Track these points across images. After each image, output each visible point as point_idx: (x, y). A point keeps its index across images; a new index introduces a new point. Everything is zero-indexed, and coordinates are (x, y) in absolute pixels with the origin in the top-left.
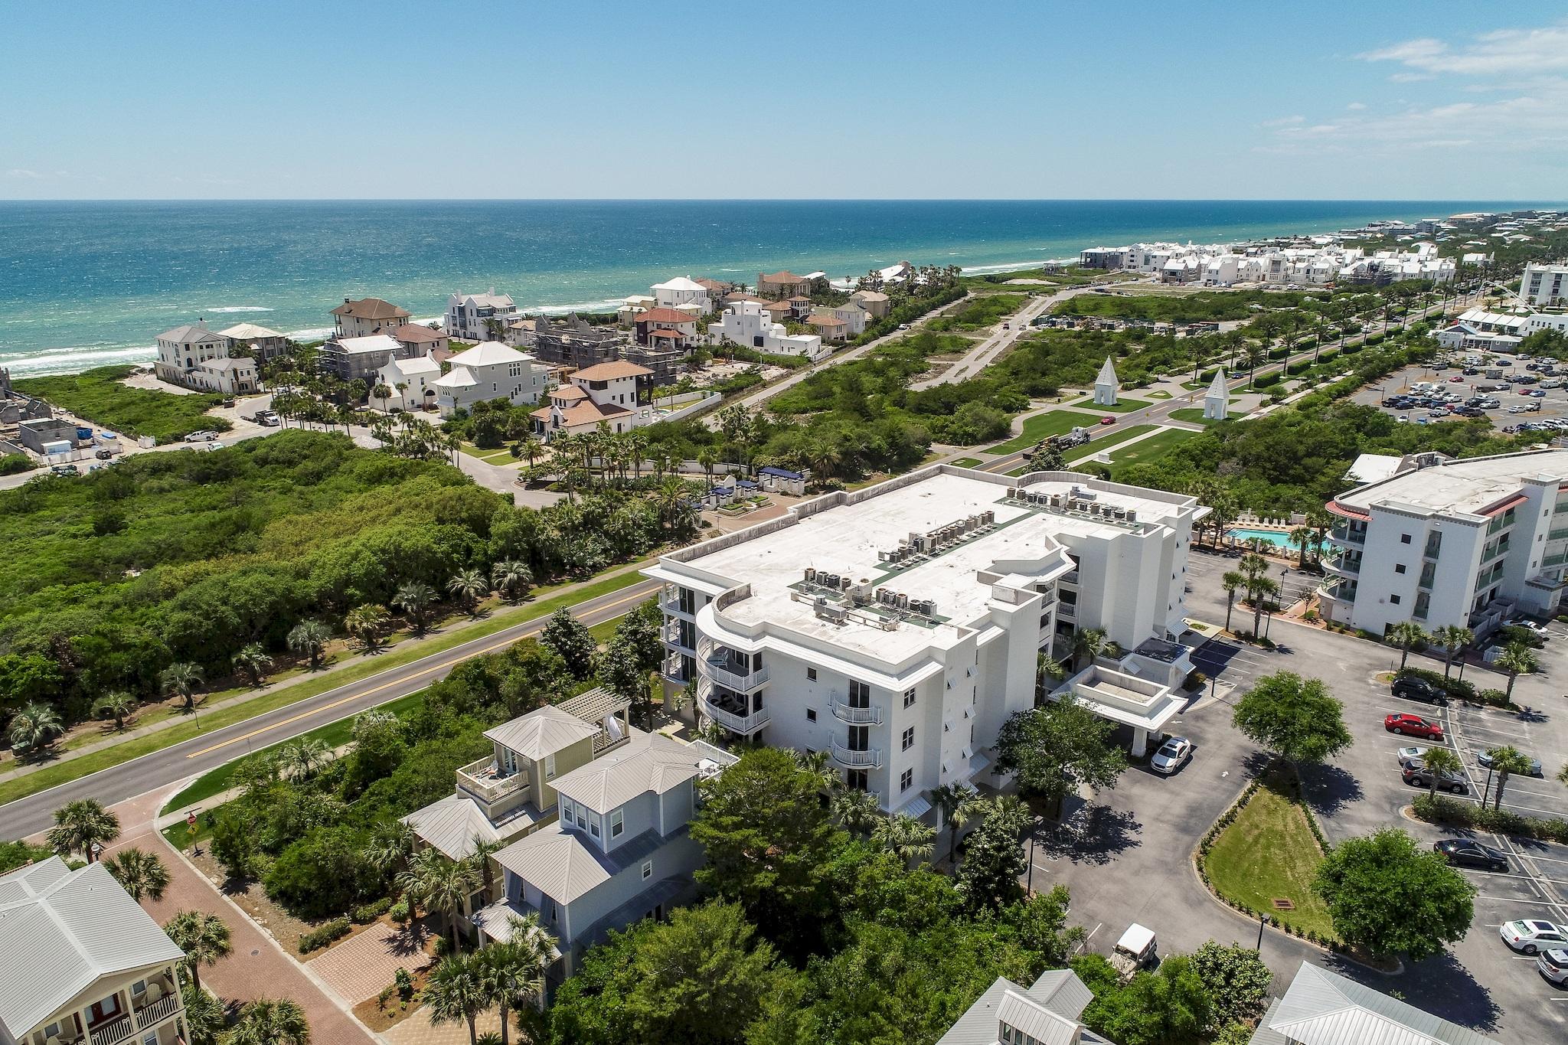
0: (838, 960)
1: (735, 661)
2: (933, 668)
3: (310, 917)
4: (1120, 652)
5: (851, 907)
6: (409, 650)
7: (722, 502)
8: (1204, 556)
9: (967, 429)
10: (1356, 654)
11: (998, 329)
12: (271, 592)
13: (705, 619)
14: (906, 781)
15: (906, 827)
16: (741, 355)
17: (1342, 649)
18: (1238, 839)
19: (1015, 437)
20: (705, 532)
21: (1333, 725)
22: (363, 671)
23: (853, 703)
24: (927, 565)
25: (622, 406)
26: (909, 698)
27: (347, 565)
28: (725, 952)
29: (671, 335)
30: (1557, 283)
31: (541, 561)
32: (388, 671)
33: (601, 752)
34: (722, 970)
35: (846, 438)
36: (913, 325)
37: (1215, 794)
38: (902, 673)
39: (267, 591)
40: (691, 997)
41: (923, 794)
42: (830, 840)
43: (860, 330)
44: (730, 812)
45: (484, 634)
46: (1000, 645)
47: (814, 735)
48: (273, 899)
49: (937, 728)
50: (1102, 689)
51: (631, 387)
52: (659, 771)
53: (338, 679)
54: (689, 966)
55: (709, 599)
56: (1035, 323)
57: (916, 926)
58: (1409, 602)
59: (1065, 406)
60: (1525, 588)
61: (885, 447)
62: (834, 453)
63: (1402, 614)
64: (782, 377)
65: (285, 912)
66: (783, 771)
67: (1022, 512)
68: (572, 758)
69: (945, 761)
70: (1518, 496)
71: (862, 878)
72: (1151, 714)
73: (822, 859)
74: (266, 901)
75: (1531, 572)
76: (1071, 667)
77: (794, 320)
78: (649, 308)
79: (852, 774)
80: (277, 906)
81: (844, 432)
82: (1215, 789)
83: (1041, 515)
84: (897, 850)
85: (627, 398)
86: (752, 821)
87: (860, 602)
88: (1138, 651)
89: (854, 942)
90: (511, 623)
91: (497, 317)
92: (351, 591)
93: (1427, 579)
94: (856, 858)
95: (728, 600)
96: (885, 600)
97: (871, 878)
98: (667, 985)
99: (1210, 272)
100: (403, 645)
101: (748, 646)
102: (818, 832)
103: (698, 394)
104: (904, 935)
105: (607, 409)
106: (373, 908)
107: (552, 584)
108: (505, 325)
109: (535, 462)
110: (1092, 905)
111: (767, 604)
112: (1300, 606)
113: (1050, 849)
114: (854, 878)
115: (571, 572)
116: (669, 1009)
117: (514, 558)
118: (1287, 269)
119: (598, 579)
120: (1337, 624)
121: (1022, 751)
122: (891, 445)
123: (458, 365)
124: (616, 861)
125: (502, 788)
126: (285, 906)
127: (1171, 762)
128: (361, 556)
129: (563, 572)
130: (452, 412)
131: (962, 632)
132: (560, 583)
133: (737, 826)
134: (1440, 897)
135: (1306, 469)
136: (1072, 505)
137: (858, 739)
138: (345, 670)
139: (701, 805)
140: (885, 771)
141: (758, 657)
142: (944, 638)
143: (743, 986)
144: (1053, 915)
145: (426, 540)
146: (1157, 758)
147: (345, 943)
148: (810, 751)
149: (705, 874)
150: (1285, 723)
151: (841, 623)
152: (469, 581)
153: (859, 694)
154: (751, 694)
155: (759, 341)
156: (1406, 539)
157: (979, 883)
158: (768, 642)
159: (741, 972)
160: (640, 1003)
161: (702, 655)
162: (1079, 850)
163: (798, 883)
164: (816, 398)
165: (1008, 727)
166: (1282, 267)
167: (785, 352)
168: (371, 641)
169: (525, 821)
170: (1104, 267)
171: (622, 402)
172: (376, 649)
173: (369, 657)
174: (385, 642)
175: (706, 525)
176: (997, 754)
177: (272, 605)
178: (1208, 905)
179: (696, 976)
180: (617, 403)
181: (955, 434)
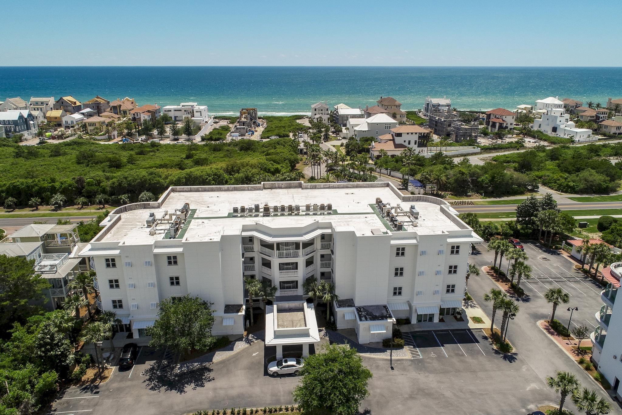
29: (498, 121)
51: (416, 138)
85: (412, 143)
123: (366, 122)
155: (555, 130)
171: (409, 144)
180: (406, 144)
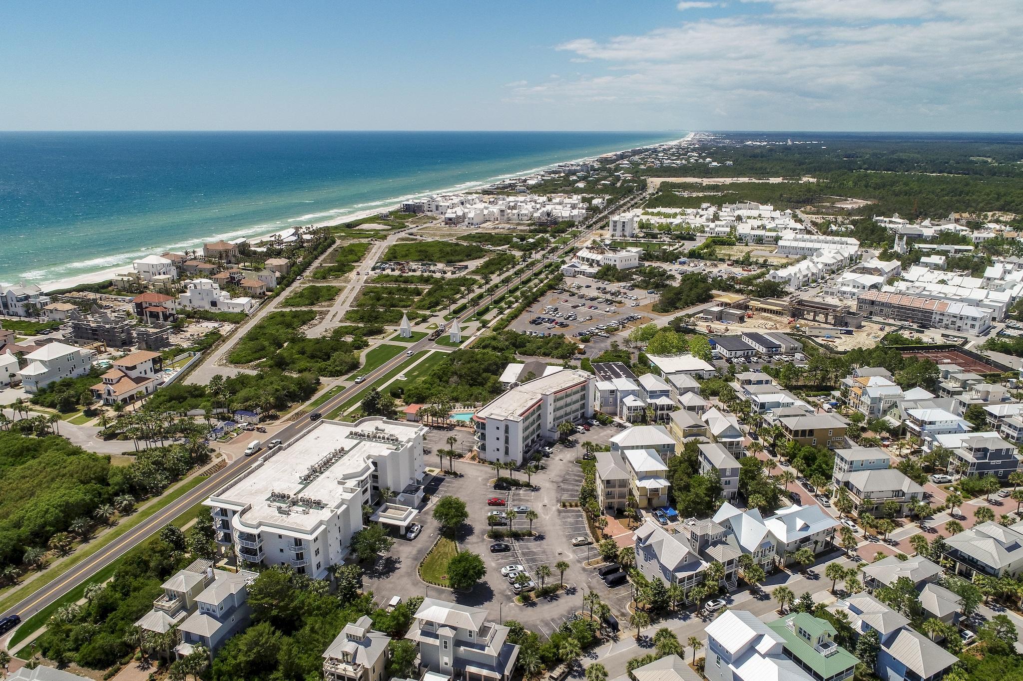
0: (301, 631)
1: (250, 537)
2: (323, 527)
3: (103, 668)
4: (396, 494)
5: (304, 614)
6: (84, 550)
7: (219, 436)
8: (439, 432)
9: (337, 368)
10: (486, 472)
11: (352, 275)
12: (11, 539)
13: (235, 522)
14: (318, 566)
15: (319, 583)
16: (205, 316)
17: (482, 471)
18: (433, 558)
19: (362, 367)
20: (213, 455)
21: (462, 513)
22: (67, 566)
23: (296, 545)
24: (319, 479)
25: (146, 376)
26: (316, 539)
27: (43, 517)
28: (267, 636)
29: (159, 310)
30: (624, 226)
31: (136, 490)
32: (80, 563)
33: (207, 585)
34: (266, 643)
35: (277, 390)
36: (305, 274)
37: (427, 544)
38: (312, 533)
39: (10, 539)
40: (259, 652)
41: (325, 569)
42: (294, 595)
43: (273, 284)
44: (260, 594)
45: (120, 534)
46: (347, 511)
47: (283, 557)
48: (83, 666)
49: (326, 545)
50: (390, 512)
51: (150, 364)
52: (232, 586)
53: (56, 572)
54: (257, 643)
55: (234, 512)
56: (374, 269)
57: (324, 615)
58: (503, 450)
59: (387, 341)
60: (548, 432)
61: (297, 390)
62: (272, 400)
63: (501, 455)
64: (233, 332)
65: (90, 669)
66: (276, 577)
67: (356, 441)
68: (199, 588)
69: (331, 556)
70: (541, 400)
71: (306, 604)
72: (404, 520)
73: (292, 601)
74: (79, 668)
75: (549, 426)
76: (378, 504)
77: (233, 286)
78: (135, 277)
79: (299, 569)
80: (86, 668)
81: (275, 387)
82: (427, 542)
83: (364, 443)
84: (317, 591)
85: (148, 371)
86: (268, 595)
87: (294, 503)
88: (405, 492)
89: (306, 624)
90: (131, 526)
91: (32, 301)
92: (48, 528)
93: (507, 441)
94: (303, 598)
95: (243, 512)
96: (304, 501)
97: (309, 603)
98: (250, 651)
99: (469, 218)
100: (81, 549)
101: (255, 532)
102: (290, 593)
103: (186, 354)
104: (321, 618)
105: (138, 380)
106: (127, 658)
107: (143, 500)
108: (39, 306)
109: (108, 426)
110: (384, 593)
111: (259, 511)
112: (469, 455)
113: (371, 577)
114: (304, 604)
115: (152, 492)
116: (252, 656)
117: (124, 494)
118: (508, 214)
119: (166, 493)
120: (482, 460)
121: (358, 546)
122: (299, 388)
123: (33, 361)
124: (223, 619)
125: (173, 604)
126: (89, 667)
127: (413, 535)
128: (50, 511)
129: (147, 493)
130: (35, 389)
131: (332, 511)
132: (148, 499)
133: (263, 598)
134: (474, 568)
135: (483, 379)
136: (375, 437)
137: (300, 557)
138: (57, 567)
139: (248, 594)
140: (310, 565)
141: (259, 536)
142: (325, 515)
143: (274, 644)
144: (368, 600)
145: (81, 496)
146: (408, 535)
147: (120, 673)
148: (283, 564)
149: (254, 615)
150: (447, 515)
151: (289, 514)
152: (104, 510)
153: (298, 542)
154: (258, 548)
155: (214, 304)
156: (498, 428)
157: (345, 595)
158: (262, 528)
159: (273, 640)
160: (241, 658)
161: (236, 536)
162: (380, 575)
163: (285, 611)
164: (256, 352)
165: (353, 538)
166: (505, 214)
167: (231, 310)
168: (64, 551)
169: (184, 614)
170: (414, 212)
171: (146, 373)
172: (68, 553)
173: (65, 558)
174: (70, 549)
175: (213, 450)
176: (350, 548)
177: (14, 546)
178: (420, 584)
179: (259, 645)
180: (143, 375)
181: (331, 372)
